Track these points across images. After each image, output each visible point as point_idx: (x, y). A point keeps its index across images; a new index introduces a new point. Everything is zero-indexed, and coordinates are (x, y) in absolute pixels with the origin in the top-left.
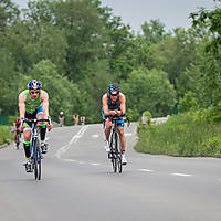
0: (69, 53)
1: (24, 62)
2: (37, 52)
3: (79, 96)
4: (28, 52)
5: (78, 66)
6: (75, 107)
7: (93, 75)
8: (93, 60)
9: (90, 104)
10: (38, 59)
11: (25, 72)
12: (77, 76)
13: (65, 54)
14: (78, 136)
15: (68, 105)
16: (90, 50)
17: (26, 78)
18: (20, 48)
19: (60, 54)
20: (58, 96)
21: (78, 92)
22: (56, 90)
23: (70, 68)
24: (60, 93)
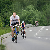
0: (38, 3)
5: (41, 7)
8: (46, 5)
9: (45, 19)
11: (24, 9)
13: (37, 3)
14: (41, 30)
15: (38, 20)
16: (45, 2)
17: (24, 11)
18: (23, 1)
19: (35, 3)
20: (35, 17)
21: (41, 15)
22: (34, 15)
23: (39, 7)
24: (36, 16)
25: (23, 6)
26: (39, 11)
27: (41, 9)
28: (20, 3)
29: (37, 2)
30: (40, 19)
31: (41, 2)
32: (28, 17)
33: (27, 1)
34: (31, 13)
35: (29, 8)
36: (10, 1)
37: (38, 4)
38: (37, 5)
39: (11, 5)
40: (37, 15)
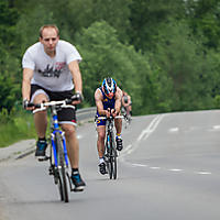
0: (133, 11)
2: (89, 10)
6: (144, 90)
7: (168, 43)
8: (168, 22)
9: (164, 84)
13: (129, 13)
14: (148, 131)
15: (135, 86)
16: (164, 7)
18: (64, 6)
19: (121, 13)
20: (119, 74)
21: (149, 67)
22: (116, 65)
23: (136, 32)
24: (123, 68)
25: (66, 26)
26: (137, 50)
27: (147, 38)
28: (52, 14)
29: (130, 6)
30: (141, 83)
31: (146, 10)
32: (90, 76)
33: (85, 6)
34: (100, 59)
35: (94, 35)
36: (7, 5)
37: (131, 19)
38: (128, 22)
39: (13, 24)
40: (130, 65)
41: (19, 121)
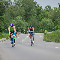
1: (13, 16)
2: (17, 14)
3: (28, 26)
4: (14, 14)
5: (28, 18)
7: (32, 20)
8: (32, 16)
10: (17, 16)
11: (13, 19)
12: (27, 20)
15: (25, 28)
16: (31, 13)
17: (14, 21)
19: (23, 14)
22: (22, 24)
32: (17, 26)
34: (19, 23)
35: (18, 18)
36: (1, 12)
39: (2, 16)
40: (24, 24)
41: (3, 34)
